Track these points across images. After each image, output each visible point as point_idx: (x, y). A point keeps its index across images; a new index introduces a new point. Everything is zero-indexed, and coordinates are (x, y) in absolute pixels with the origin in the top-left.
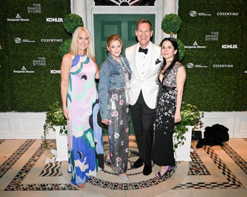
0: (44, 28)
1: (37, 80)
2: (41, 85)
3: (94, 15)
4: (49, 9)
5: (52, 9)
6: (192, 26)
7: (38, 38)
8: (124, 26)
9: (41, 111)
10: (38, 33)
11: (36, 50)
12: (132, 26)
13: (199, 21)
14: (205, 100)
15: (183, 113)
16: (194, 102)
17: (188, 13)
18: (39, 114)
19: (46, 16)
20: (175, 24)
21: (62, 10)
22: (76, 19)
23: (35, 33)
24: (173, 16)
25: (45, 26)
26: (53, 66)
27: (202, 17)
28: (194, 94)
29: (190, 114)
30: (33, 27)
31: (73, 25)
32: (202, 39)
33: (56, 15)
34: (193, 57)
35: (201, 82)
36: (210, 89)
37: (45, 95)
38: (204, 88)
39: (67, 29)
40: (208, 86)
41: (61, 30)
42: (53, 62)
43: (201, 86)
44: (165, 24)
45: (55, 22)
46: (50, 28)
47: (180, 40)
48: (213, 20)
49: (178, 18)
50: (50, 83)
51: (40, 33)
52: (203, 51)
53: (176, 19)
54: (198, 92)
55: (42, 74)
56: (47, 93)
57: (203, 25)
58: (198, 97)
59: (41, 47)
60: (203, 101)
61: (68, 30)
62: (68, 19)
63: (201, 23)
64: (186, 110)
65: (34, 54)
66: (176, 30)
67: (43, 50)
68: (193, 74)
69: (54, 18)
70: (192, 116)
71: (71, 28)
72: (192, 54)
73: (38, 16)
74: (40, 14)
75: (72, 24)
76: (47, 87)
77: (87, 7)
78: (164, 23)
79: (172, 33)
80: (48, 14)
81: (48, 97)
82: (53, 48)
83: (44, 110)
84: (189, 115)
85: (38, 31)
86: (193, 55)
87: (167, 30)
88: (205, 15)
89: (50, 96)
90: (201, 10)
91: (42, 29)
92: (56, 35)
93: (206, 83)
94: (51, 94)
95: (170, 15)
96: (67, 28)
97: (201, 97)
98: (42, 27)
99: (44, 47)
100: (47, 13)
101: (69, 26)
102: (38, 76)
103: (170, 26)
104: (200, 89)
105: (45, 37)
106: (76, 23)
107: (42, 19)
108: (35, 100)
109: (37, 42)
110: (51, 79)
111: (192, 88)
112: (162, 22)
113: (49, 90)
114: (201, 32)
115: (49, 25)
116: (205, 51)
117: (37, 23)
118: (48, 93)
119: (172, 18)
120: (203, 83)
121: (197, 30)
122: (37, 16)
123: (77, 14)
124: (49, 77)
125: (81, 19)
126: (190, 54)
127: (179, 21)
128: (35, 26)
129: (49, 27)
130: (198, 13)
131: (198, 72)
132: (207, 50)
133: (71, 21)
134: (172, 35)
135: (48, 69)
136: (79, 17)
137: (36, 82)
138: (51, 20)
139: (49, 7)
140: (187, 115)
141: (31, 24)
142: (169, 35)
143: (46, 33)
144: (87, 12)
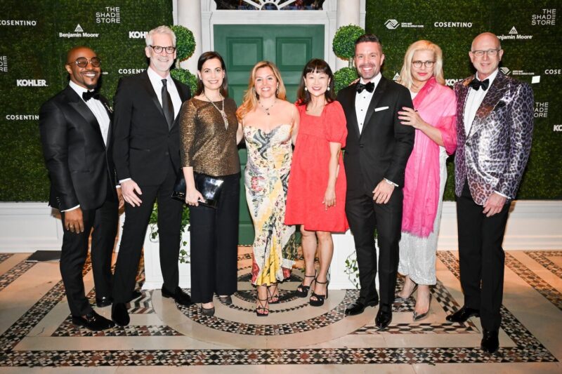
0: (125, 50)
3: (215, 26)
4: (135, 16)
5: (139, 16)
6: (391, 45)
7: (114, 67)
8: (269, 45)
10: (114, 58)
11: (108, 88)
12: (283, 45)
13: (402, 37)
17: (382, 22)
19: (128, 28)
22: (183, 35)
23: (108, 59)
24: (353, 30)
25: (126, 46)
27: (407, 29)
30: (104, 47)
33: (145, 26)
44: (339, 43)
46: (136, 49)
48: (427, 36)
51: (118, 59)
53: (357, 35)
63: (405, 41)
69: (143, 31)
73: (115, 28)
74: (118, 25)
77: (202, 12)
78: (337, 42)
80: (133, 25)
85: (113, 54)
87: (343, 53)
88: (414, 26)
90: (406, 18)
91: (120, 51)
92: (145, 62)
95: (347, 27)
98: (121, 47)
100: (130, 24)
103: (347, 46)
105: (126, 65)
106: (182, 42)
107: (121, 34)
109: (111, 74)
112: (334, 40)
115: (134, 44)
117: (112, 40)
119: (351, 34)
121: (399, 54)
122: (113, 29)
123: (185, 26)
125: (191, 34)
128: (108, 47)
129: (134, 47)
130: (400, 22)
136: (187, 31)
138: (137, 35)
139: (135, 12)
141: (102, 42)
142: (347, 62)
143: (128, 59)
144: (202, 20)
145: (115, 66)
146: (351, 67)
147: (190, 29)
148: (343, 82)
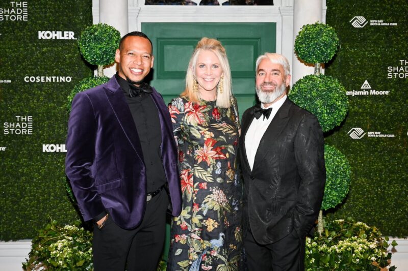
0: (33, 53)
1: (11, 167)
2: (19, 179)
3: (143, 24)
4: (46, 12)
5: (51, 12)
6: (357, 47)
7: (18, 74)
9: (16, 238)
10: (19, 63)
11: (11, 99)
13: (371, 37)
14: (393, 209)
15: (349, 244)
16: (368, 214)
17: (347, 19)
18: (11, 244)
19: (38, 27)
20: (325, 45)
21: (73, 15)
22: (108, 36)
23: (12, 63)
24: (321, 29)
25: (34, 48)
26: (49, 135)
27: (377, 28)
28: (368, 198)
29: (366, 247)
30: (7, 50)
31: (100, 49)
32: (380, 76)
33: (59, 25)
34: (361, 114)
35: (381, 171)
36: (402, 187)
37: (26, 201)
38: (390, 182)
39: (88, 56)
40: (398, 179)
41: (70, 58)
42: (48, 126)
43: (381, 179)
44: (304, 45)
45: (56, 40)
46: (46, 52)
47: (337, 80)
48: (402, 35)
49: (331, 33)
50: (40, 174)
51: (24, 64)
52: (384, 101)
53: (327, 35)
54: (376, 193)
55: (24, 154)
56: (31, 196)
57: (381, 46)
58: (377, 204)
59: (23, 93)
60: (388, 214)
61: (89, 58)
62: (91, 34)
63: (375, 42)
64: (356, 237)
65: (8, 109)
66: (327, 57)
67: (28, 100)
68: (361, 151)
69: (56, 30)
70: (371, 251)
71: (96, 54)
72: (360, 108)
73: (21, 26)
74: (25, 23)
75: (99, 46)
76: (33, 182)
77: (129, 8)
78: (301, 43)
79: (318, 64)
80: (43, 24)
81: (33, 206)
82: (49, 97)
83: (24, 235)
84: (363, 248)
85: (17, 58)
86: (360, 110)
89: (39, 202)
90: (375, 14)
91: (27, 54)
92: (57, 68)
93: (393, 172)
94: (41, 198)
95: (314, 26)
96: (87, 54)
97: (383, 203)
98: (28, 50)
99: (30, 94)
100: (40, 22)
101: (91, 49)
102: (15, 157)
103: (314, 49)
104: (380, 186)
105: (34, 71)
106: (108, 44)
107: (29, 33)
108: (5, 212)
109: (14, 82)
110: (44, 164)
111: (363, 183)
112: (296, 42)
113: (37, 189)
114: (378, 61)
115: (43, 47)
116: (387, 100)
117: (17, 42)
118: (34, 196)
120: (386, 172)
121: (368, 57)
122: (18, 28)
123: (110, 24)
124: (38, 161)
126: (356, 108)
127: (334, 40)
128: (12, 49)
129: (45, 49)
130: (368, 19)
131: (374, 147)
132: (391, 98)
133: (98, 40)
134: (318, 68)
135: (36, 142)
136: (114, 31)
137: (8, 172)
139: (46, 8)
140: (360, 248)
141: (4, 44)
142: (312, 69)
143: (36, 64)
144: (129, 17)
145: (20, 72)
146: (317, 75)
147: (117, 28)
148: (311, 94)
